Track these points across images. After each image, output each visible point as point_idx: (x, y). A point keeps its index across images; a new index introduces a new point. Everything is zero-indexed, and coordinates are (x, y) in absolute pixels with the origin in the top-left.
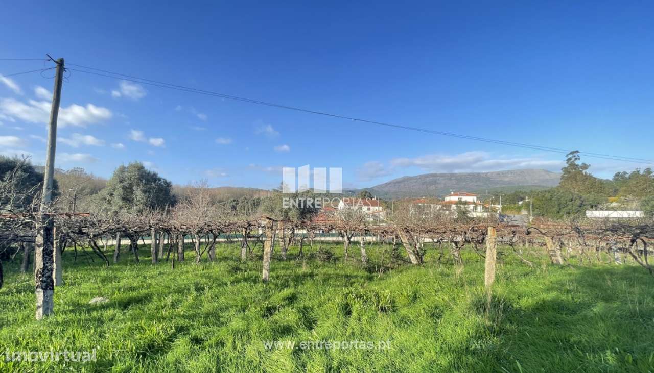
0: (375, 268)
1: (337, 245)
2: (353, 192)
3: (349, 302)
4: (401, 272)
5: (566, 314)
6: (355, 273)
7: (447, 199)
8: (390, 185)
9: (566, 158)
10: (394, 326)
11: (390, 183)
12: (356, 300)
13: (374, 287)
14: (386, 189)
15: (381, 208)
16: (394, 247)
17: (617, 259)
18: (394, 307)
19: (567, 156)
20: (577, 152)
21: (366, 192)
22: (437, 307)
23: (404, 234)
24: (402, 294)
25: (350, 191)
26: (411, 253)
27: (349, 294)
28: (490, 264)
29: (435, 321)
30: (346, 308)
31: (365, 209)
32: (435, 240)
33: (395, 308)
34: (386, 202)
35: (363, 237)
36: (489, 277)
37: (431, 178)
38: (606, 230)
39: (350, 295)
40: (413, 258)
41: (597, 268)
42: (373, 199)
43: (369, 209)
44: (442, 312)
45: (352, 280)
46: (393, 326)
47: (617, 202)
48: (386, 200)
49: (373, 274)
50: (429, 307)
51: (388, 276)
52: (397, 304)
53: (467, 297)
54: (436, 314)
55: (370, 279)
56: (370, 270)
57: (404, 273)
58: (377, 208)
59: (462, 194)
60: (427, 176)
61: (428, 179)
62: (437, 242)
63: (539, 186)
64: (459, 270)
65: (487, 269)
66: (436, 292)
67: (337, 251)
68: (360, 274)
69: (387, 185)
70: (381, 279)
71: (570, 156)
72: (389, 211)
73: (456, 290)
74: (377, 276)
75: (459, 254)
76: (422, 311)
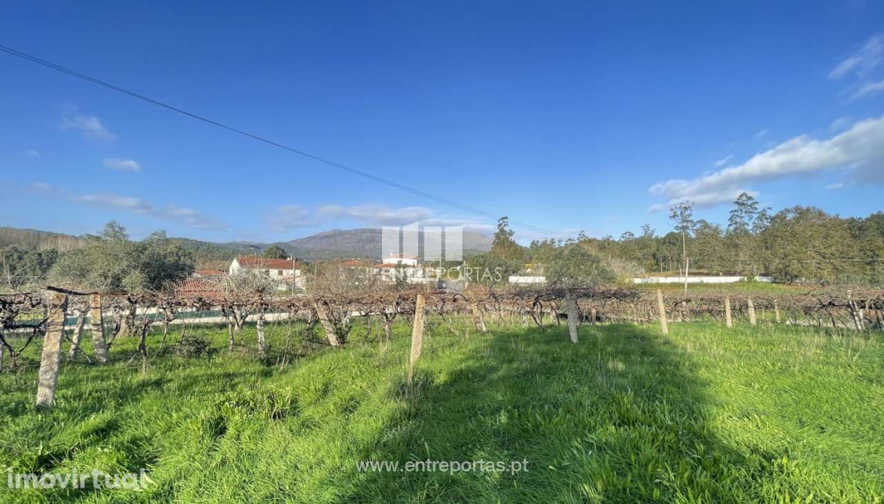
0: (276, 358)
1: (221, 329)
2: (257, 247)
3: (224, 414)
4: (314, 359)
5: (477, 382)
6: (244, 369)
8: (315, 240)
9: (498, 223)
10: (290, 435)
11: (314, 237)
12: (236, 410)
13: (270, 385)
14: (309, 246)
15: (298, 272)
16: (308, 325)
17: (524, 322)
18: (295, 408)
19: (499, 221)
20: (506, 218)
21: (278, 248)
22: (352, 399)
23: (322, 308)
24: (308, 389)
25: (252, 246)
26: (331, 332)
27: (224, 402)
28: (417, 337)
29: (347, 417)
30: (218, 424)
31: (274, 273)
32: (363, 313)
33: (297, 410)
34: (307, 264)
35: (260, 315)
36: (414, 354)
37: (368, 234)
39: (227, 403)
40: (333, 339)
41: (509, 332)
42: (288, 259)
43: (280, 273)
44: (358, 403)
45: (236, 380)
46: (289, 436)
48: (308, 261)
49: (273, 367)
50: (342, 400)
51: (294, 368)
52: (301, 403)
54: (349, 408)
55: (267, 374)
56: (269, 362)
57: (318, 360)
58: (292, 271)
60: (364, 231)
61: (365, 235)
62: (365, 316)
63: (476, 251)
64: (383, 348)
65: (413, 343)
66: (353, 379)
67: (218, 339)
68: (252, 369)
69: (310, 239)
70: (284, 372)
71: (501, 222)
72: (310, 275)
73: (377, 374)
74: (277, 369)
75: (390, 329)
76: (332, 407)
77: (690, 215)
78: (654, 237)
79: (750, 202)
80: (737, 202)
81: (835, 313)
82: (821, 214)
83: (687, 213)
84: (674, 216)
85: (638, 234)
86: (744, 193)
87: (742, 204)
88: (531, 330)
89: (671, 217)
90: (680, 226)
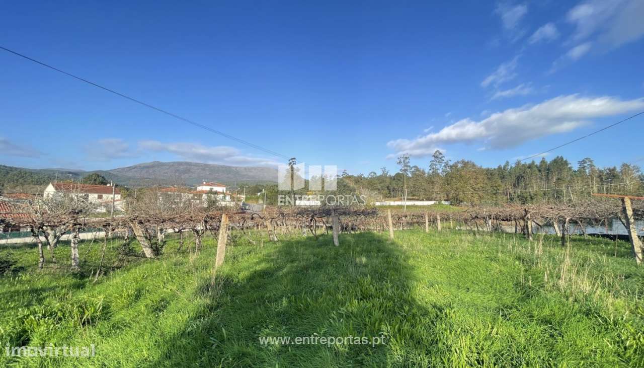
0: (91, 271)
1: (32, 248)
2: (76, 174)
3: (27, 327)
4: (129, 270)
5: (267, 278)
6: (54, 284)
7: (200, 188)
8: (135, 169)
9: (289, 162)
10: (100, 337)
11: (135, 167)
12: (41, 322)
13: (83, 296)
14: (130, 174)
15: (118, 197)
16: (125, 241)
17: (304, 233)
18: (106, 314)
19: (289, 160)
20: (294, 159)
21: (98, 176)
22: (163, 300)
23: (138, 226)
24: (121, 296)
25: (70, 173)
26: (146, 246)
27: (28, 316)
28: (221, 248)
29: (157, 315)
30: (21, 336)
31: (93, 197)
32: (177, 230)
33: (109, 315)
34: (128, 190)
35: (75, 234)
36: (219, 259)
37: (185, 166)
38: (298, 214)
39: (32, 317)
40: (148, 252)
41: (293, 240)
42: (108, 185)
43: (100, 197)
44: (168, 303)
45: (44, 294)
46: (98, 338)
47: (311, 195)
48: (128, 187)
49: (87, 280)
50: (153, 301)
51: (108, 279)
52: (113, 308)
53: (195, 283)
54: (159, 308)
55: (80, 287)
56: (82, 276)
57: (133, 270)
58: (112, 196)
59: (213, 185)
60: (180, 164)
61: (182, 167)
62: (178, 232)
63: (272, 181)
64: (192, 258)
65: (218, 252)
66: (165, 284)
67: (25, 258)
68: (63, 282)
69: (130, 169)
70: (98, 283)
71: (291, 161)
72: (130, 199)
73: (186, 278)
74: (90, 281)
75: (200, 242)
76: (143, 309)
77: (409, 162)
78: (388, 176)
79: (440, 156)
80: (434, 156)
81: (478, 222)
82: (474, 165)
83: (407, 160)
84: (400, 162)
85: (379, 173)
86: (438, 151)
87: (437, 157)
88: (309, 238)
89: (398, 163)
90: (403, 169)
